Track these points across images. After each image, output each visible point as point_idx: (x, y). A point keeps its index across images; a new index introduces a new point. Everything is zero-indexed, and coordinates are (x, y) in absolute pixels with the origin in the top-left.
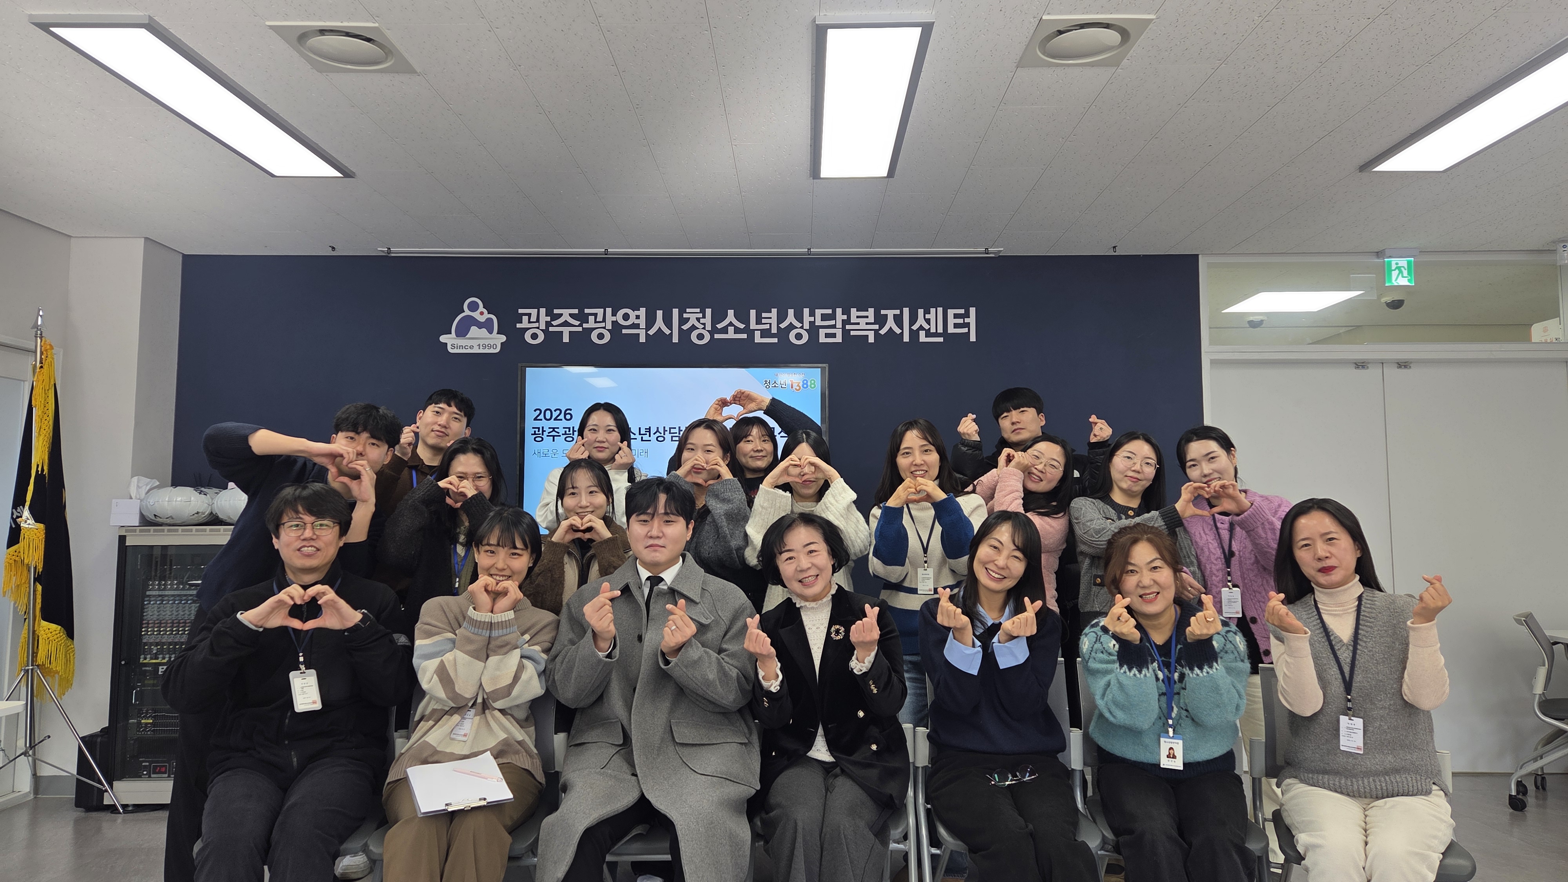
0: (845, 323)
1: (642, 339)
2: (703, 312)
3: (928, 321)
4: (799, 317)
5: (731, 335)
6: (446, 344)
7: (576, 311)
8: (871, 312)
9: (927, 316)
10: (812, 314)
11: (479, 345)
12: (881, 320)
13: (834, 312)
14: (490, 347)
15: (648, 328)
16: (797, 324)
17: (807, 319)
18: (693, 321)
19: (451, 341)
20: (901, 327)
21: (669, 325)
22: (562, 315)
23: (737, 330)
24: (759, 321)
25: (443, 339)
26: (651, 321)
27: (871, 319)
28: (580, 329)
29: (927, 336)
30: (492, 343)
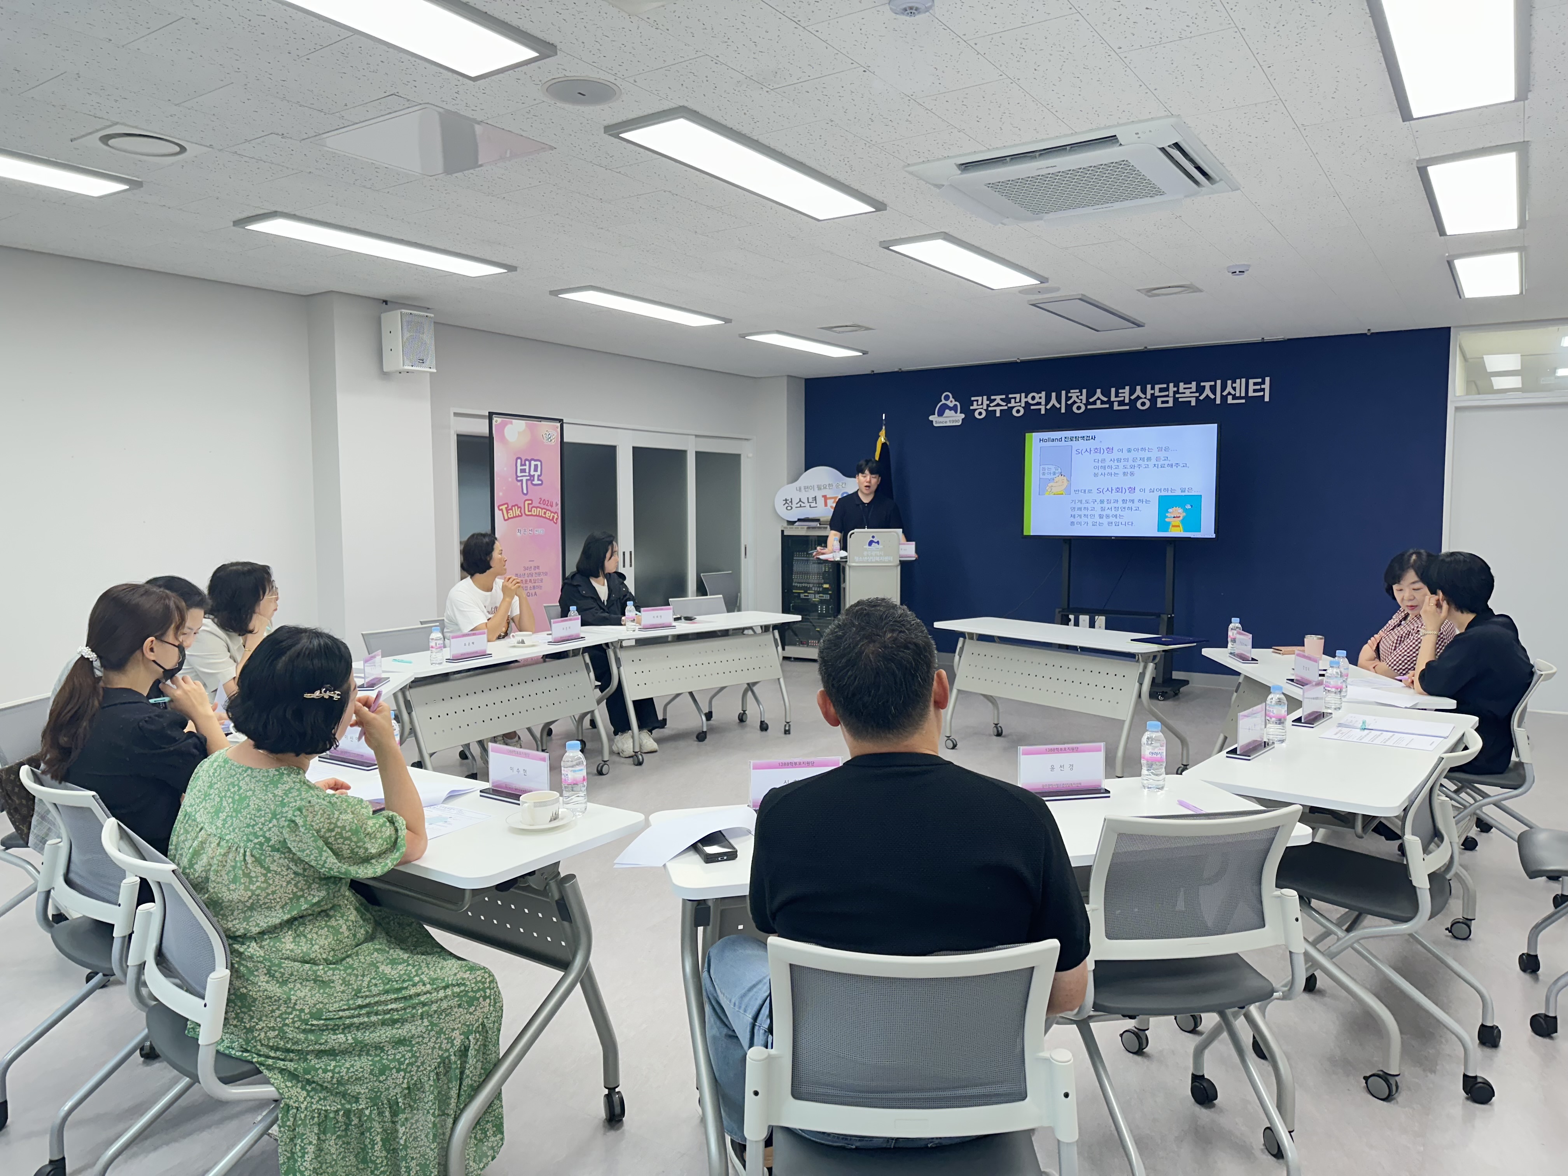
0: (1175, 393)
1: (1043, 412)
2: (1081, 392)
3: (1234, 389)
4: (1144, 391)
5: (1099, 405)
7: (1004, 397)
8: (1194, 384)
9: (1234, 385)
10: (1153, 388)
11: (950, 420)
12: (1200, 390)
13: (1168, 386)
14: (956, 421)
15: (1046, 404)
16: (1143, 396)
17: (1149, 392)
18: (1074, 398)
19: (935, 419)
21: (1060, 402)
22: (995, 400)
23: (1103, 402)
24: (1117, 396)
25: (930, 417)
26: (1048, 401)
27: (1194, 390)
28: (1006, 408)
29: (1233, 399)
30: (957, 419)
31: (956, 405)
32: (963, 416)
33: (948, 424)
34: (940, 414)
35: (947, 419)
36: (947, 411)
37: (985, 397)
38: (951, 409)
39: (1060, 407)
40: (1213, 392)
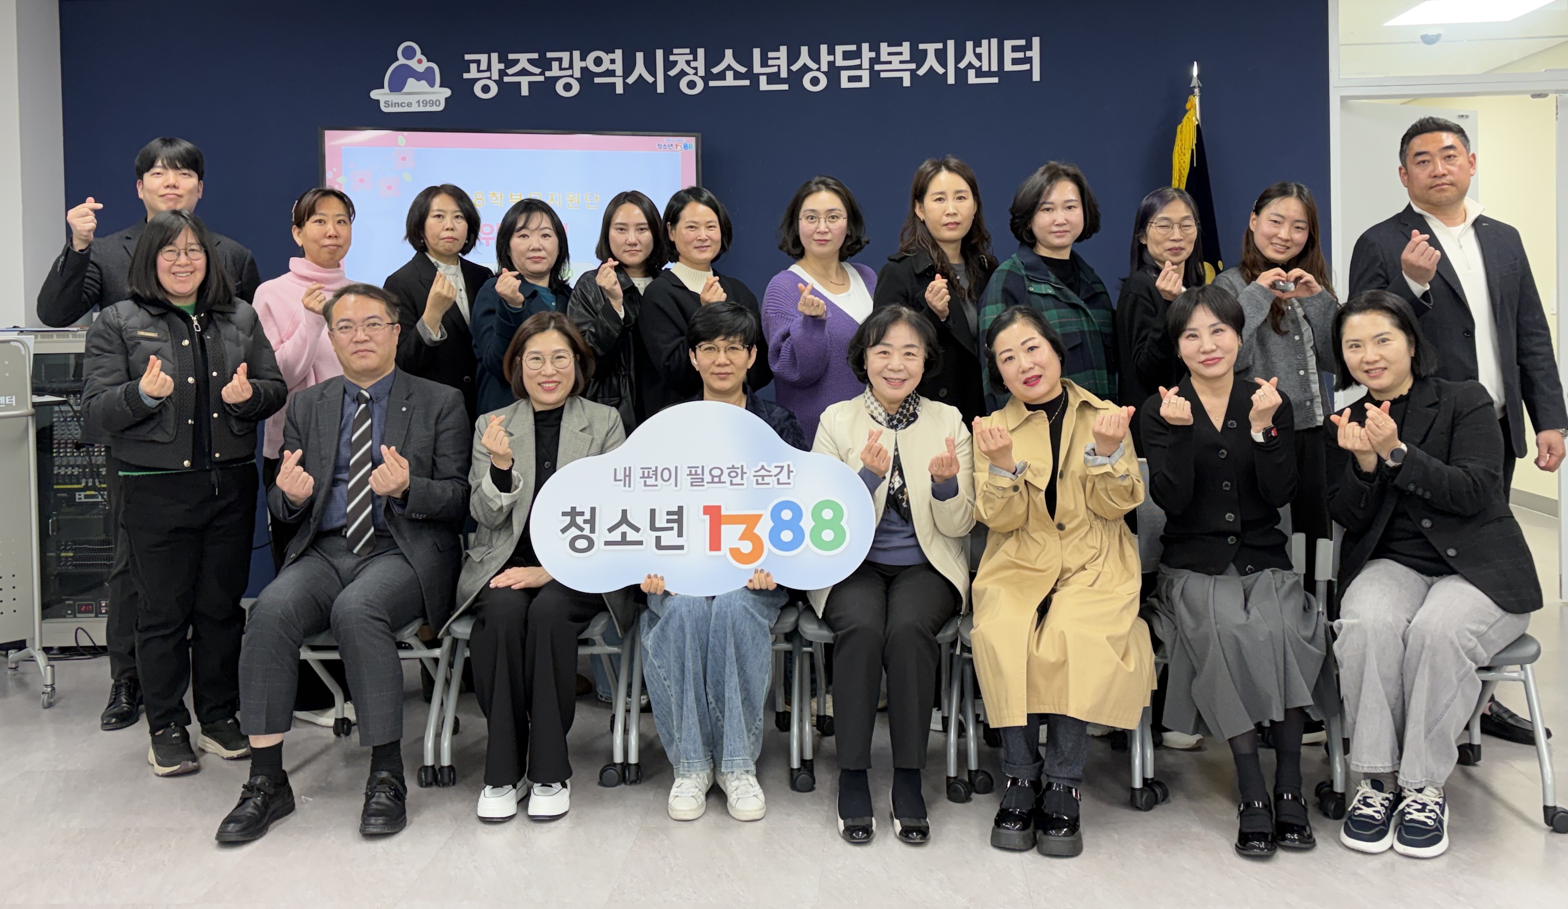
0: (874, 61)
1: (620, 90)
2: (694, 53)
3: (979, 57)
4: (815, 56)
5: (730, 81)
6: (378, 101)
7: (535, 56)
8: (906, 47)
9: (978, 50)
10: (831, 52)
11: (419, 102)
12: (918, 57)
13: (859, 49)
14: (432, 103)
15: (626, 74)
16: (814, 66)
17: (825, 58)
18: (681, 65)
19: (384, 97)
20: (944, 64)
21: (652, 71)
22: (517, 61)
23: (737, 76)
24: (764, 64)
25: (375, 94)
26: (629, 68)
27: (906, 56)
28: (541, 78)
29: (977, 76)
30: (434, 98)
31: (430, 70)
32: (447, 92)
33: (415, 108)
34: (397, 86)
35: (413, 99)
36: (411, 82)
37: (495, 56)
38: (419, 76)
39: (655, 82)
40: (943, 62)
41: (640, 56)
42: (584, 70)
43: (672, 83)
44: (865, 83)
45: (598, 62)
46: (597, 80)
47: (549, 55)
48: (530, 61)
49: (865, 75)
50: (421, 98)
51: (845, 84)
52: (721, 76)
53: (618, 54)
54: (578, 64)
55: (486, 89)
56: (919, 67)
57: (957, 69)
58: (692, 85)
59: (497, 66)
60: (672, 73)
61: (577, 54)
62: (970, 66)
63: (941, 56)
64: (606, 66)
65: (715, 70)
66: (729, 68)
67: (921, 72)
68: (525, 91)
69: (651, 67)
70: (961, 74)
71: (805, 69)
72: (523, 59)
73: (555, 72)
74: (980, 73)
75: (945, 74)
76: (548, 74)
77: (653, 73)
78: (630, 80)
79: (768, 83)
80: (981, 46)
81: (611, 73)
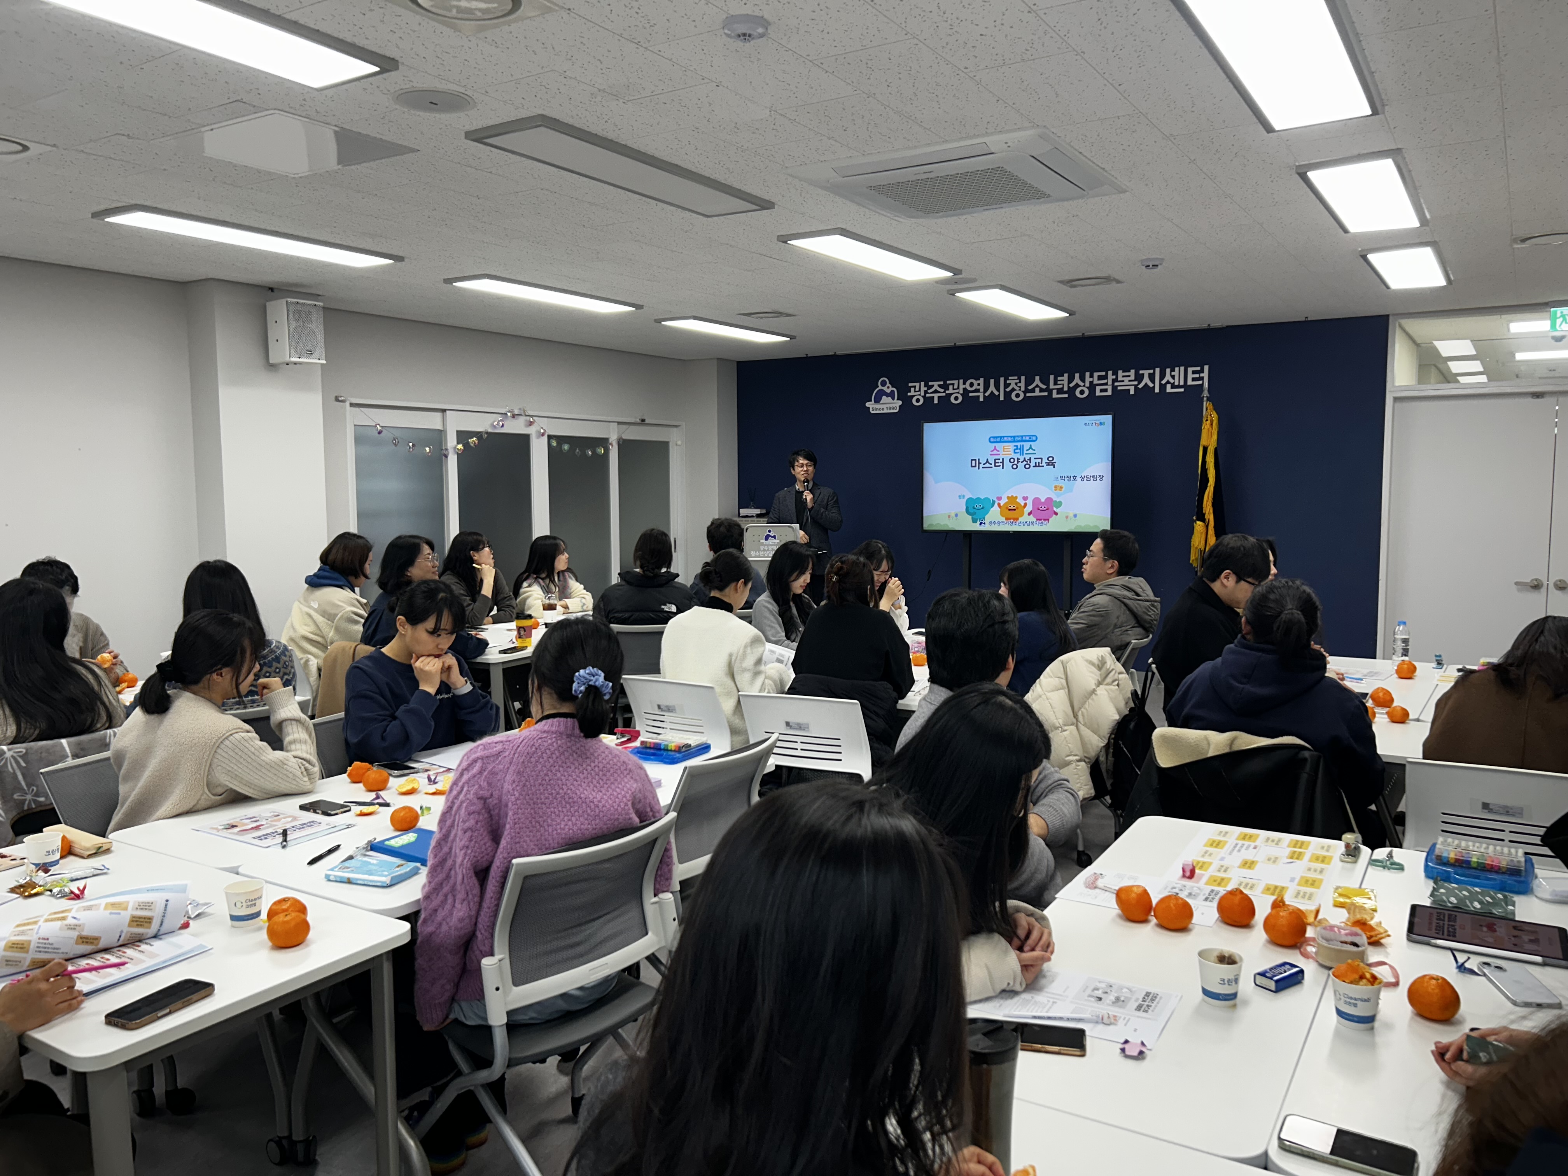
0: (1114, 381)
1: (981, 399)
2: (1019, 379)
3: (1173, 377)
4: (1083, 379)
5: (1037, 393)
7: (941, 383)
8: (1133, 371)
9: (1173, 373)
10: (1091, 376)
11: (887, 408)
12: (1139, 378)
13: (1107, 374)
14: (893, 408)
15: (985, 391)
16: (1082, 384)
17: (1088, 379)
18: (1013, 385)
19: (872, 406)
20: (1153, 381)
22: (933, 386)
23: (1041, 390)
24: (1055, 384)
25: (868, 404)
26: (986, 388)
27: (1133, 378)
28: (944, 394)
29: (1172, 388)
30: (894, 405)
31: (893, 391)
32: (900, 403)
33: (885, 411)
34: (877, 401)
35: (884, 406)
36: (884, 397)
37: (923, 384)
38: (887, 395)
39: (999, 395)
40: (1152, 380)
41: (992, 381)
42: (965, 389)
43: (1007, 395)
44: (1109, 393)
45: (972, 385)
46: (971, 394)
47: (948, 382)
48: (939, 386)
49: (1110, 388)
50: (888, 406)
51: (1098, 393)
52: (1033, 391)
53: (982, 381)
54: (962, 387)
55: (918, 400)
56: (1139, 383)
57: (1161, 384)
58: (1018, 396)
59: (923, 389)
60: (1008, 390)
61: (961, 381)
62: (1168, 382)
63: (1152, 377)
64: (975, 387)
65: (1030, 388)
66: (1037, 386)
67: (1140, 386)
68: (936, 401)
69: (997, 387)
70: (1163, 387)
71: (1077, 386)
72: (936, 385)
73: (951, 391)
74: (1173, 386)
75: (1154, 387)
76: (947, 392)
77: (998, 390)
78: (987, 394)
79: (1058, 393)
80: (1174, 371)
81: (977, 391)
